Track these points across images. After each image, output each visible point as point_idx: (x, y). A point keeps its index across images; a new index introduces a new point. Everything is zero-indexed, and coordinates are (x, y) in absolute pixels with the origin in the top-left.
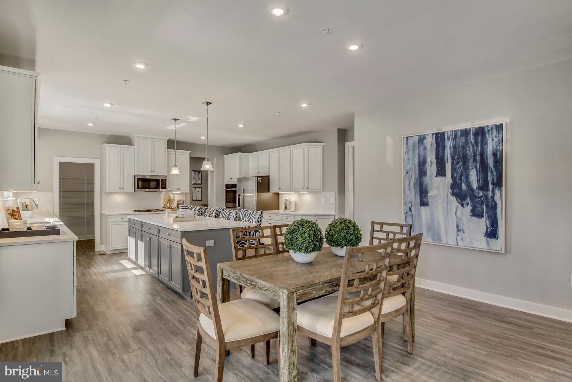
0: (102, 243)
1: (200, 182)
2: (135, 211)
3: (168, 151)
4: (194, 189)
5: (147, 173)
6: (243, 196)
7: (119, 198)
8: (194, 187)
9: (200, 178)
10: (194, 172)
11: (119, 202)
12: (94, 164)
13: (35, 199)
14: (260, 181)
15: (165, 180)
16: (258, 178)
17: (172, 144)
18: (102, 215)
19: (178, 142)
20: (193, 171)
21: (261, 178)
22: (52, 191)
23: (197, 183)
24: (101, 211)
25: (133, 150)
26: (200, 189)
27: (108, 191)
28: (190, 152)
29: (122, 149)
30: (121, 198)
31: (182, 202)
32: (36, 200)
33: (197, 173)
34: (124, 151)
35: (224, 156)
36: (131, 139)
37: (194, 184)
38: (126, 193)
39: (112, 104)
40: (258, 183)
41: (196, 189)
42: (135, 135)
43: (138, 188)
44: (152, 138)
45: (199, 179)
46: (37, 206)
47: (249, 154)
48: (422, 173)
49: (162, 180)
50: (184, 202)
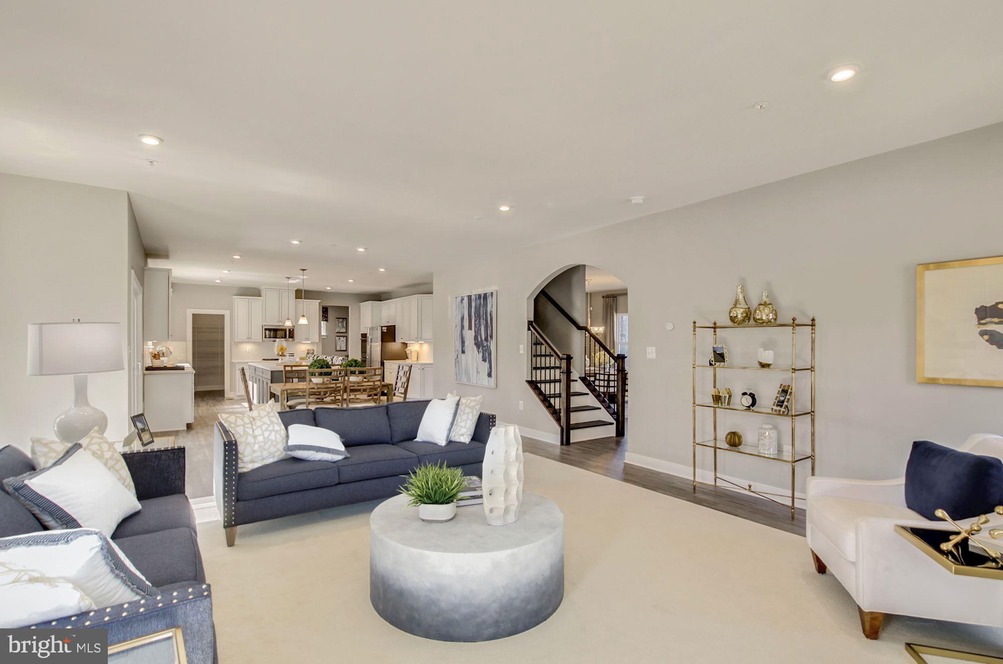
0: (231, 390)
1: (344, 330)
2: (263, 360)
3: (295, 301)
4: (338, 338)
5: (273, 323)
6: (371, 345)
7: (248, 347)
8: (337, 336)
9: (345, 326)
10: (338, 320)
11: (248, 351)
12: (224, 315)
13: (170, 348)
14: (385, 331)
15: (293, 330)
16: (383, 328)
17: (300, 294)
18: (232, 363)
19: (306, 291)
20: (337, 318)
21: (386, 328)
22: (185, 340)
23: (341, 331)
24: (231, 359)
25: (261, 301)
26: (345, 338)
27: (236, 340)
28: (320, 301)
29: (250, 300)
30: (250, 348)
31: (312, 352)
32: (172, 349)
33: (341, 320)
34: (252, 302)
35: (361, 304)
36: (260, 290)
37: (337, 333)
38: (254, 343)
39: (229, 271)
40: (382, 333)
41: (341, 338)
42: (263, 287)
43: (265, 337)
44: (279, 289)
45: (343, 327)
46: (171, 352)
47: (382, 302)
48: (462, 327)
49: (290, 330)
50: (313, 352)
